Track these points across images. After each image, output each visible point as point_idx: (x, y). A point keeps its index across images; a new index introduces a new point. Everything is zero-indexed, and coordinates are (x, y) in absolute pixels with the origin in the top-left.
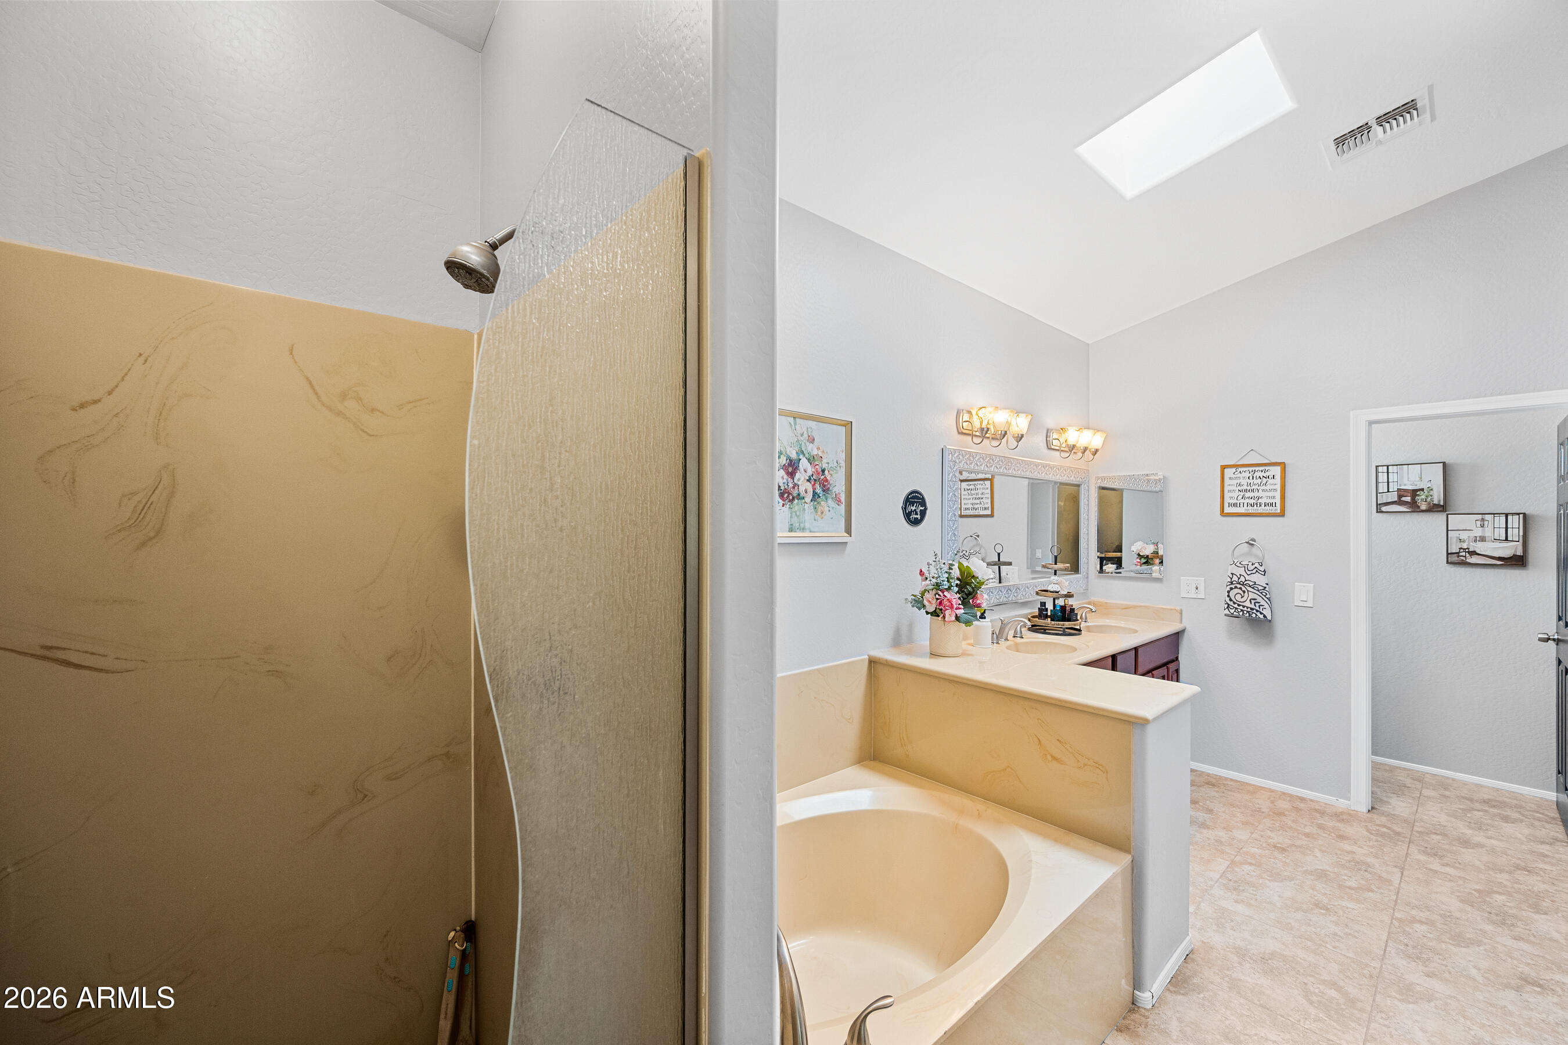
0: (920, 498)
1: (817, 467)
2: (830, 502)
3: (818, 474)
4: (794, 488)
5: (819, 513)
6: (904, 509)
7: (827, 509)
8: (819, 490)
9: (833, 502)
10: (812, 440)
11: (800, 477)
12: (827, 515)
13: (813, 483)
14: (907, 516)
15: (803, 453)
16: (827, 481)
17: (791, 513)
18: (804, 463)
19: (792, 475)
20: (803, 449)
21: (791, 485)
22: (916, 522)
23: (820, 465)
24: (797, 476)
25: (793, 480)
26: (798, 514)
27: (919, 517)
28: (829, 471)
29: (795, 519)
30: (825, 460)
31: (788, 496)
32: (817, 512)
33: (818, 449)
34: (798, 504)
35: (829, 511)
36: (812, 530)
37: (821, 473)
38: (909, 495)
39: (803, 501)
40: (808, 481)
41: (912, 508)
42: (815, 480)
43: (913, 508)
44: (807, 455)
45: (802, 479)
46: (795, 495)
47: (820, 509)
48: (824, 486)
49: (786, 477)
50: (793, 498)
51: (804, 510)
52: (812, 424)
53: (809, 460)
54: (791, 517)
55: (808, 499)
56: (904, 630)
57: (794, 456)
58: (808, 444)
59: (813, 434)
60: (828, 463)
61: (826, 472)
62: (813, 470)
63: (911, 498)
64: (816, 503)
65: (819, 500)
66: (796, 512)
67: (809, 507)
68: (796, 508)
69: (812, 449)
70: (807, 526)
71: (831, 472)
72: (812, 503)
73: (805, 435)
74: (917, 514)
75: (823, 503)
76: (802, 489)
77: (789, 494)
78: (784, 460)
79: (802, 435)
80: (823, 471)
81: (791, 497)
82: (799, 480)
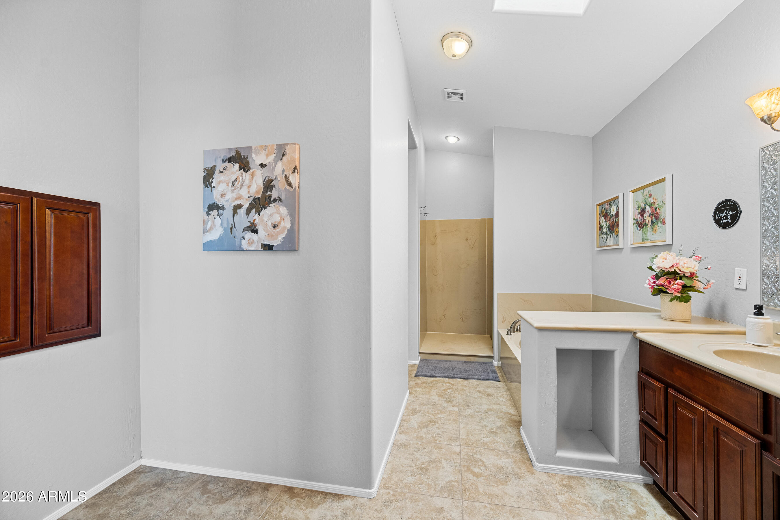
0: (731, 205)
1: (653, 208)
2: (660, 224)
3: (654, 211)
4: (643, 221)
5: (654, 231)
6: (714, 216)
7: (658, 228)
8: (654, 220)
9: (661, 224)
10: (650, 196)
11: (646, 215)
12: (658, 231)
13: (651, 217)
14: (718, 222)
15: (647, 204)
16: (657, 213)
17: (643, 233)
18: (648, 209)
19: (642, 216)
20: (647, 202)
21: (642, 220)
22: (727, 226)
23: (654, 207)
24: (645, 215)
25: (643, 217)
26: (645, 233)
27: (729, 220)
28: (658, 208)
29: (644, 235)
30: (656, 204)
31: (641, 226)
32: (653, 230)
33: (653, 199)
34: (645, 228)
35: (659, 229)
36: (651, 239)
37: (655, 210)
38: (719, 205)
39: (647, 226)
40: (649, 216)
41: (721, 215)
42: (652, 215)
43: (723, 215)
44: (648, 204)
45: (647, 216)
46: (644, 224)
47: (654, 228)
48: (656, 216)
49: (640, 217)
50: (643, 227)
51: (648, 230)
52: (651, 188)
53: (649, 206)
54: (643, 235)
55: (649, 225)
56: (716, 309)
57: (643, 206)
58: (649, 198)
59: (651, 193)
60: (658, 204)
61: (657, 209)
62: (651, 210)
63: (721, 207)
64: (653, 226)
65: (654, 224)
66: (644, 232)
67: (649, 229)
68: (645, 230)
69: (651, 200)
70: (649, 238)
71: (660, 208)
72: (651, 227)
73: (648, 195)
74: (727, 218)
75: (656, 225)
76: (647, 221)
77: (642, 224)
78: (640, 210)
79: (646, 196)
80: (656, 209)
81: (642, 226)
82: (645, 217)
